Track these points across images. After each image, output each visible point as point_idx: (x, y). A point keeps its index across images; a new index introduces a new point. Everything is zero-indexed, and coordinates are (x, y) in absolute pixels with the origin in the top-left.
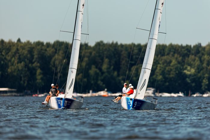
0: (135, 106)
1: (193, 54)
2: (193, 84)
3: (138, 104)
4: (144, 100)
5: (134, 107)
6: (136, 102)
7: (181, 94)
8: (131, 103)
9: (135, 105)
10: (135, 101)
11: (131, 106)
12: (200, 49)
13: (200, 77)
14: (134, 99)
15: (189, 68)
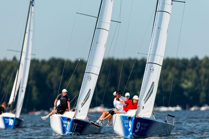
0: (137, 129)
1: (189, 67)
2: (191, 98)
3: (143, 127)
4: (152, 119)
5: (136, 131)
6: (139, 123)
7: (178, 108)
8: (130, 126)
9: (138, 127)
10: (137, 120)
11: (130, 130)
12: (197, 62)
13: (198, 90)
14: (135, 118)
15: (186, 81)
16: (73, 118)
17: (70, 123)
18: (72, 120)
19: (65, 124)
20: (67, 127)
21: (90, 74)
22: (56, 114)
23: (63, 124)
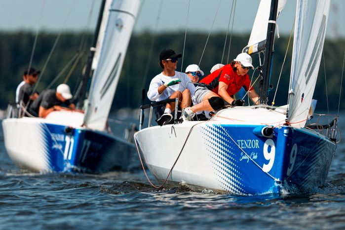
0: (290, 166)
6: (295, 147)
14: (290, 130)
16: (82, 126)
17: (72, 141)
18: (79, 132)
19: (59, 142)
20: (63, 149)
21: (121, 15)
22: (26, 115)
23: (50, 142)
